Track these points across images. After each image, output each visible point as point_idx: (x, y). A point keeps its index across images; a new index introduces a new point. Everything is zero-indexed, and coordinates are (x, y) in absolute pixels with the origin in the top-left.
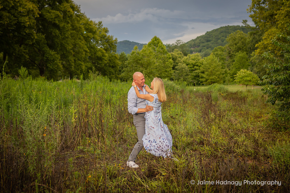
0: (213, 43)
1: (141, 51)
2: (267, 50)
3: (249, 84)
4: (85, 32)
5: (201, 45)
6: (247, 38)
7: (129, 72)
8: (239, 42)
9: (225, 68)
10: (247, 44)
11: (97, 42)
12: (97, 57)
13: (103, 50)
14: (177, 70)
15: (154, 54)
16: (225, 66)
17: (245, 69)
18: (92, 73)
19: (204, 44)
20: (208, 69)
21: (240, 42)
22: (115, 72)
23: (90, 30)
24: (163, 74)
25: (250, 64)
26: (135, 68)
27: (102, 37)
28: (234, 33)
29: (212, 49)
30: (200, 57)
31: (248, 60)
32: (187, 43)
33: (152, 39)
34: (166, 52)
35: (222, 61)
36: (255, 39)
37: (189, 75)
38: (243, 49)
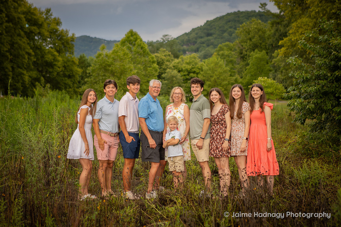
0: (216, 38)
1: (111, 52)
2: (295, 48)
3: (271, 98)
4: (27, 26)
5: (199, 41)
6: (267, 30)
7: (94, 84)
8: (254, 36)
9: (235, 75)
10: (266, 39)
11: (45, 40)
12: (46, 62)
13: (55, 51)
14: (165, 79)
15: (130, 56)
16: (234, 72)
17: (265, 76)
18: (40, 86)
19: (203, 40)
20: (211, 77)
21: (257, 36)
22: (73, 85)
23: (34, 22)
24: (144, 86)
25: (272, 68)
26: (102, 78)
27: (51, 33)
28: (248, 23)
29: (215, 46)
30: (198, 59)
31: (269, 63)
32: (178, 38)
33: (126, 35)
34: (148, 53)
35: (231, 66)
36: (279, 31)
37: (183, 86)
38: (262, 46)
